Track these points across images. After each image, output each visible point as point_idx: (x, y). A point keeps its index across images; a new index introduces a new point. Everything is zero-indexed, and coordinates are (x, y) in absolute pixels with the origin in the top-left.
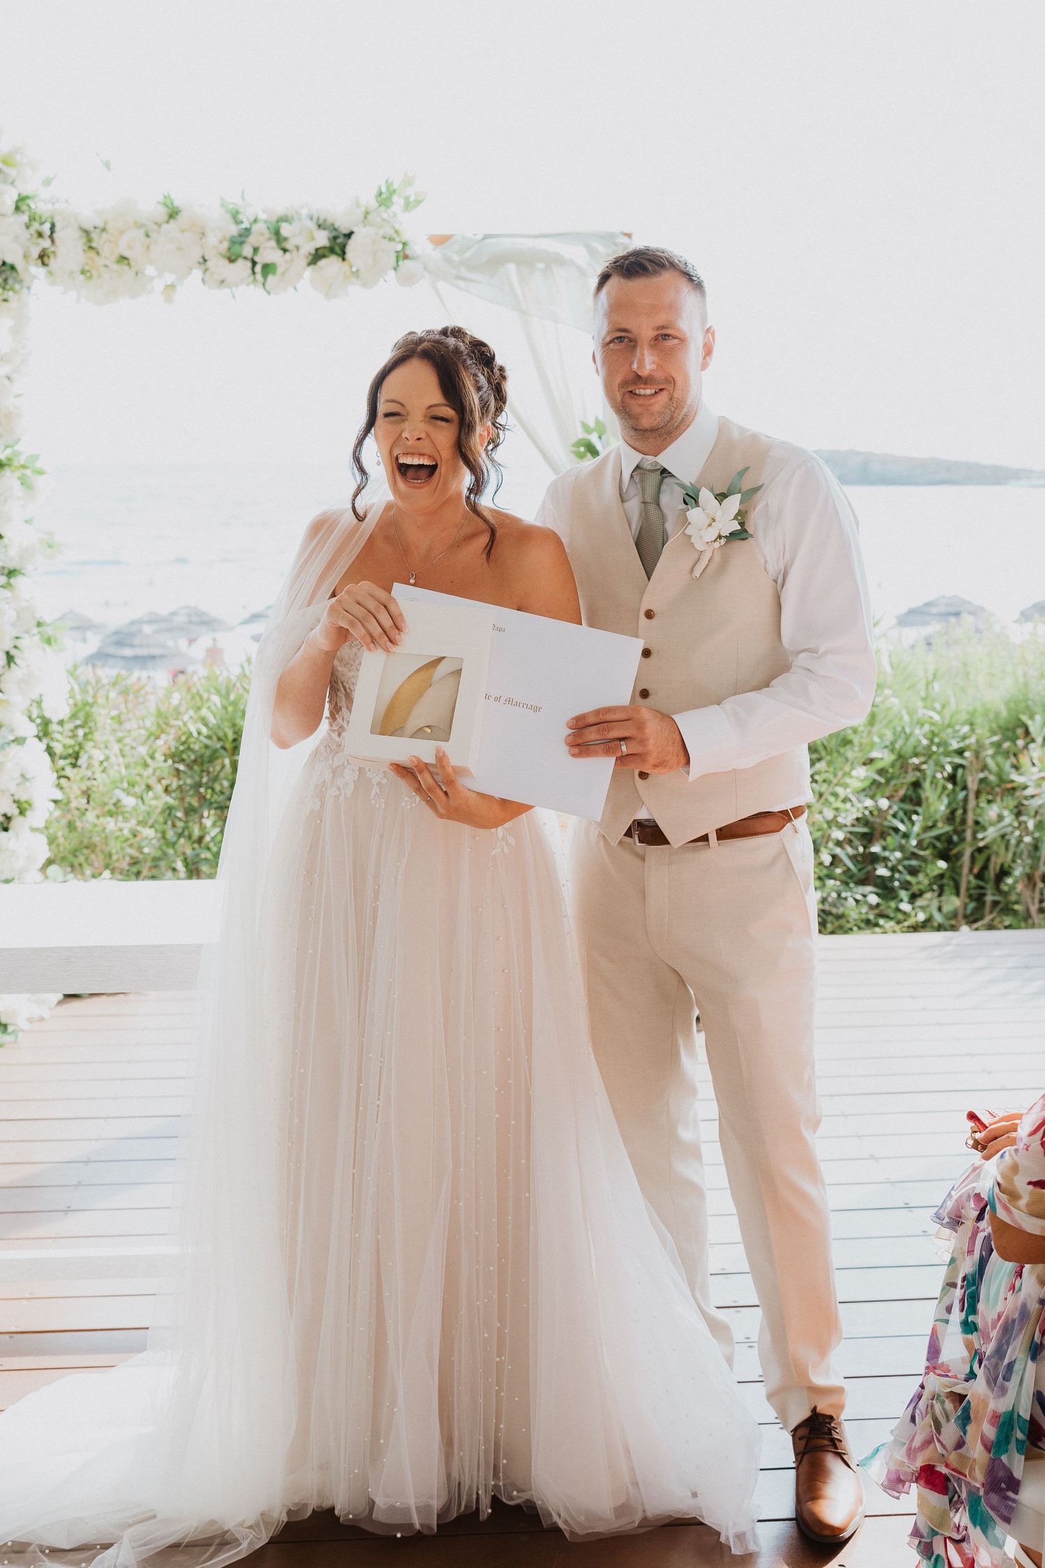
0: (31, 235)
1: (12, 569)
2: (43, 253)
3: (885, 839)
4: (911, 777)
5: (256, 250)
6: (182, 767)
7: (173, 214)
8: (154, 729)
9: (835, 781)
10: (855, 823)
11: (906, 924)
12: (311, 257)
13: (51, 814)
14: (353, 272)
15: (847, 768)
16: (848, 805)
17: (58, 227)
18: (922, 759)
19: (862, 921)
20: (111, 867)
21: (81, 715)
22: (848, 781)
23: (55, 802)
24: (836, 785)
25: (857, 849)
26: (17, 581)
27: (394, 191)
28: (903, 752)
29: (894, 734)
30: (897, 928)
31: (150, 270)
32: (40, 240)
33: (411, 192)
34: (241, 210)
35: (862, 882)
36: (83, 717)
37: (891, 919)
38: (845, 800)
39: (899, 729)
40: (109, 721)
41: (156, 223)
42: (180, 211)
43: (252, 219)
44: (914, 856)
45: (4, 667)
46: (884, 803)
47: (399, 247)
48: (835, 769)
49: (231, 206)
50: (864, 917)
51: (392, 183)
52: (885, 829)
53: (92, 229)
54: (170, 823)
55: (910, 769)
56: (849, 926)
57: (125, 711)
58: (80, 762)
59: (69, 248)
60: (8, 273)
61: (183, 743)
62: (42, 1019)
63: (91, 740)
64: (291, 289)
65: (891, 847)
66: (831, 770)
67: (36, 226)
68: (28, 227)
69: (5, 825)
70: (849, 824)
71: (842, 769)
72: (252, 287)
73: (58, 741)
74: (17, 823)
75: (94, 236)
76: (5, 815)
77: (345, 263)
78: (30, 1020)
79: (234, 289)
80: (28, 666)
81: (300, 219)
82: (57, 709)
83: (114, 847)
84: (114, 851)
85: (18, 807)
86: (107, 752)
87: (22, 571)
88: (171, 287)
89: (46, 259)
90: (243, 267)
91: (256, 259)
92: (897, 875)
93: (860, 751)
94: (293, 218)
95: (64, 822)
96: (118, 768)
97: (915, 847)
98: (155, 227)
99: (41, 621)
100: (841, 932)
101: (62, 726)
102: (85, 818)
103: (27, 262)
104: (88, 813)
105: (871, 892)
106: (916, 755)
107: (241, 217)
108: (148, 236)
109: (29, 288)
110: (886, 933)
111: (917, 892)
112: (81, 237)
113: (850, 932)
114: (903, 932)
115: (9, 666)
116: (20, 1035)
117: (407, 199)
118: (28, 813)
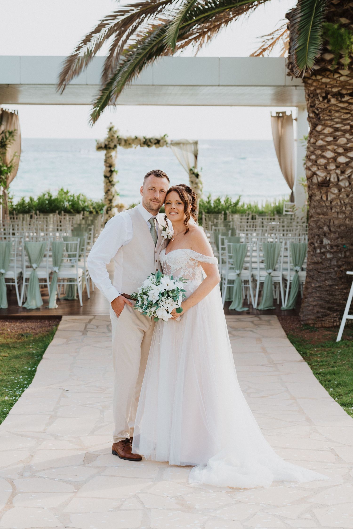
2: (120, 143)
12: (155, 144)
17: (121, 140)
31: (133, 145)
42: (138, 138)
43: (147, 139)
49: (144, 137)
51: (166, 134)
53: (126, 140)
59: (123, 142)
60: (115, 146)
68: (118, 140)
72: (147, 148)
77: (159, 145)
80: (115, 198)
81: (153, 139)
87: (116, 185)
88: (136, 147)
99: (117, 192)
108: (133, 141)
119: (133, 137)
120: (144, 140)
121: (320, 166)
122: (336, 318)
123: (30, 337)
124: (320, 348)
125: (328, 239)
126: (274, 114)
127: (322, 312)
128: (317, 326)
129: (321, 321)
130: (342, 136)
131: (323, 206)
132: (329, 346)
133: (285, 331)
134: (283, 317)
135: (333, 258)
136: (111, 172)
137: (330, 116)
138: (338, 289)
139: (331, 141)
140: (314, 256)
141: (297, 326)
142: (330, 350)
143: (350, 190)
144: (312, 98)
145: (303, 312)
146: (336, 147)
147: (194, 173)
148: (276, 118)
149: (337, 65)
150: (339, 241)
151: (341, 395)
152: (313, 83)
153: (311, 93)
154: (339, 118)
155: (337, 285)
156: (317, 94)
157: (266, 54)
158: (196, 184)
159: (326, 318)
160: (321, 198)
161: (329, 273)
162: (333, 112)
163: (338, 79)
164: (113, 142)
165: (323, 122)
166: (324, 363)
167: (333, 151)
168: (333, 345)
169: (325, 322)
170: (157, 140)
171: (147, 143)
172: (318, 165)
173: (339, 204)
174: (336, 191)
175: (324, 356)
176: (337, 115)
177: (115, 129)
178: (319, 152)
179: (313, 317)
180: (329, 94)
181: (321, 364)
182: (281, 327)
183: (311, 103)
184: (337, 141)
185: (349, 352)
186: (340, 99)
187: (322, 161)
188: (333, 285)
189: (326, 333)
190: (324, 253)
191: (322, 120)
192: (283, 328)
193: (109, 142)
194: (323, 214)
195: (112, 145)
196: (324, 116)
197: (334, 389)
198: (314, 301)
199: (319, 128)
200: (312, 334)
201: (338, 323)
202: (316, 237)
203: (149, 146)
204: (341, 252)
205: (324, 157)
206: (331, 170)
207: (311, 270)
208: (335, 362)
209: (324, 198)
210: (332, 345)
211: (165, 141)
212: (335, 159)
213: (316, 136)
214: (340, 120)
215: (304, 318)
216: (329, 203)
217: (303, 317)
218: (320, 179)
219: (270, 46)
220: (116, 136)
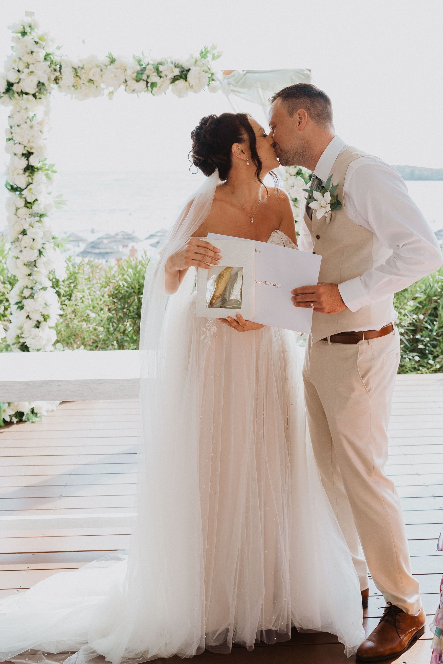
0: (51, 70)
1: (42, 214)
2: (56, 78)
3: (422, 332)
4: (433, 305)
5: (148, 77)
6: (115, 300)
7: (113, 61)
8: (104, 283)
9: (400, 307)
10: (409, 325)
11: (431, 369)
12: (172, 80)
13: (58, 321)
14: (190, 86)
15: (405, 301)
16: (406, 317)
17: (63, 67)
18: (438, 297)
19: (412, 368)
20: (85, 344)
21: (73, 277)
22: (406, 307)
23: (61, 315)
24: (401, 309)
25: (410, 337)
26: (44, 219)
27: (208, 52)
28: (430, 294)
29: (426, 286)
30: (428, 371)
31: (103, 86)
32: (55, 73)
33: (215, 52)
34: (142, 60)
35: (412, 351)
36: (73, 278)
37: (425, 367)
38: (404, 315)
39: (428, 284)
40: (84, 280)
41: (105, 65)
42: (116, 60)
43: (147, 64)
44: (435, 339)
45: (38, 257)
46: (421, 317)
47: (210, 75)
48: (400, 302)
49: (138, 58)
50: (413, 366)
51: (207, 48)
52: (422, 328)
53: (77, 68)
54: (111, 324)
55: (433, 302)
56: (406, 370)
57: (91, 276)
58: (72, 298)
59: (67, 76)
60: (41, 86)
61: (117, 290)
62: (53, 411)
63: (77, 289)
64: (163, 94)
65: (425, 336)
66: (398, 302)
67: (53, 66)
68: (50, 67)
69: (38, 325)
70: (406, 325)
71: (403, 302)
72: (146, 93)
73: (62, 289)
74: (43, 324)
75: (78, 71)
76: (38, 321)
77: (187, 82)
78: (47, 411)
79: (139, 94)
80: (48, 256)
81: (167, 64)
82: (62, 275)
83: (86, 335)
84: (86, 337)
85: (43, 318)
86: (83, 294)
87: (46, 215)
88: (111, 93)
89: (57, 81)
90: (142, 84)
91: (148, 80)
92: (427, 348)
93: (411, 294)
94: (164, 63)
95: (64, 324)
96: (88, 301)
97: (435, 336)
98: (105, 67)
99: (54, 237)
100: (403, 373)
101: (64, 283)
102: (73, 322)
103: (49, 82)
104: (75, 320)
105: (416, 355)
106: (435, 296)
107: (142, 63)
108: (102, 71)
109: (50, 93)
110: (423, 373)
111: (436, 355)
112: (73, 71)
113: (407, 373)
114: (430, 373)
115: (40, 256)
116: (43, 418)
117: (213, 55)
118: (48, 320)
119: (103, 58)
120: (139, 68)
136: (30, 169)
164: (32, 73)
170: (178, 66)
193: (19, 72)
195: (29, 85)
211: (207, 72)
220: (42, 54)
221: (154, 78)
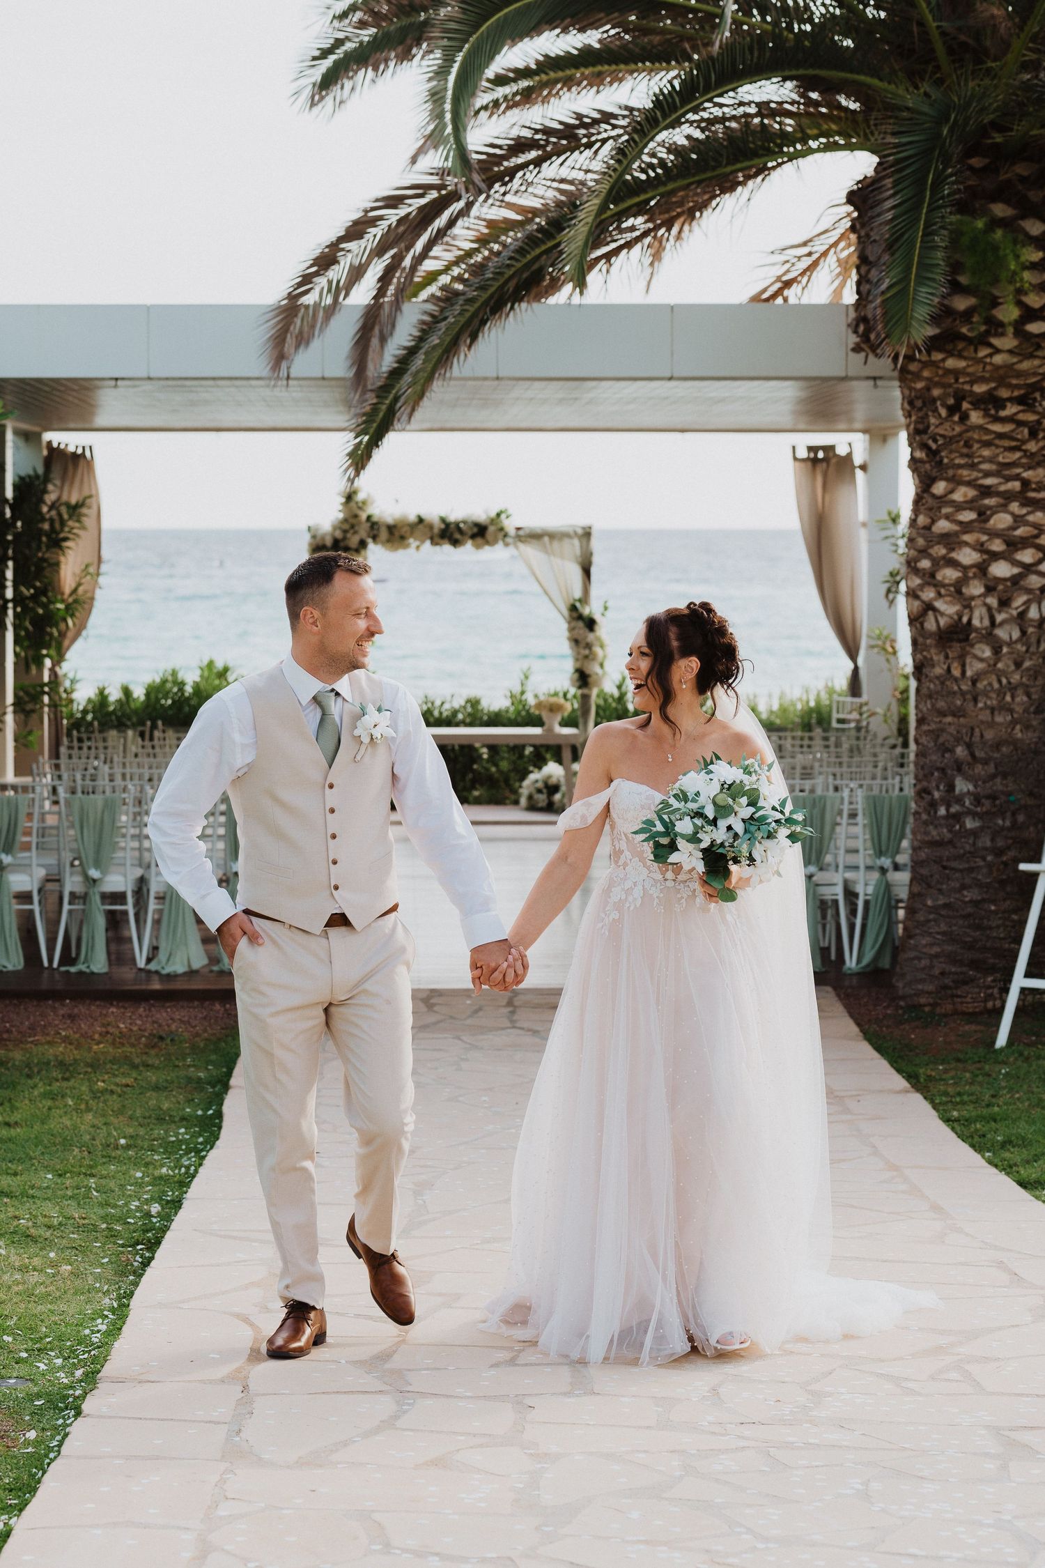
2: (374, 536)
7: (421, 521)
17: (379, 526)
27: (503, 512)
31: (412, 541)
32: (374, 531)
33: (508, 512)
34: (446, 518)
41: (415, 524)
42: (424, 520)
43: (450, 522)
47: (504, 532)
49: (442, 517)
59: (384, 533)
60: (362, 543)
67: (373, 526)
68: (370, 527)
72: (450, 547)
75: (392, 528)
79: (443, 548)
81: (468, 522)
88: (419, 547)
89: (376, 538)
94: (465, 521)
103: (369, 539)
107: (446, 521)
108: (411, 529)
109: (368, 547)
112: (388, 529)
117: (507, 515)
119: (412, 518)
120: (443, 526)
121: (944, 586)
122: (993, 987)
123: (181, 1042)
124: (953, 1065)
125: (967, 779)
126: (803, 453)
127: (956, 973)
128: (943, 1011)
129: (953, 996)
130: (999, 509)
131: (954, 693)
132: (977, 1059)
133: (858, 1025)
134: (849, 991)
135: (982, 828)
137: (967, 456)
138: (996, 912)
139: (972, 522)
140: (932, 823)
141: (889, 1012)
142: (979, 1069)
143: (1024, 649)
144: (920, 409)
145: (903, 975)
146: (984, 538)
147: (580, 617)
148: (809, 464)
149: (985, 323)
150: (998, 785)
151: (1016, 1165)
152: (921, 370)
153: (917, 398)
154: (990, 460)
155: (993, 902)
156: (934, 400)
157: (792, 294)
158: (589, 646)
159: (966, 988)
160: (949, 670)
161: (971, 870)
162: (976, 446)
163: (988, 360)
164: (355, 532)
165: (951, 473)
166: (965, 1098)
167: (978, 547)
168: (988, 1057)
169: (964, 1000)
170: (477, 525)
171: (450, 533)
172: (937, 585)
173: (996, 686)
174: (988, 653)
175: (963, 1083)
176: (986, 453)
177: (360, 497)
178: (940, 551)
179: (931, 988)
180: (963, 398)
181: (958, 1099)
182: (847, 1014)
183: (916, 422)
184: (987, 520)
185: (1029, 1072)
186: (993, 412)
187: (950, 574)
188: (983, 900)
189: (967, 1028)
190: (957, 817)
191: (948, 467)
192: (852, 1016)
193: (345, 532)
194: (954, 715)
195: (354, 541)
196: (953, 456)
197: (994, 1153)
198: (932, 945)
199: (940, 488)
200: (929, 1030)
201: (998, 1003)
202: (936, 774)
203: (455, 543)
204: (1002, 814)
205: (954, 564)
206: (973, 598)
207: (923, 862)
208: (993, 1096)
209: (956, 672)
210: (985, 1057)
211: (502, 529)
212: (982, 569)
213: (931, 509)
214: (994, 467)
215: (909, 991)
216: (970, 683)
217: (904, 987)
218: (942, 622)
219: (803, 274)
220: (364, 516)
221: (457, 536)
